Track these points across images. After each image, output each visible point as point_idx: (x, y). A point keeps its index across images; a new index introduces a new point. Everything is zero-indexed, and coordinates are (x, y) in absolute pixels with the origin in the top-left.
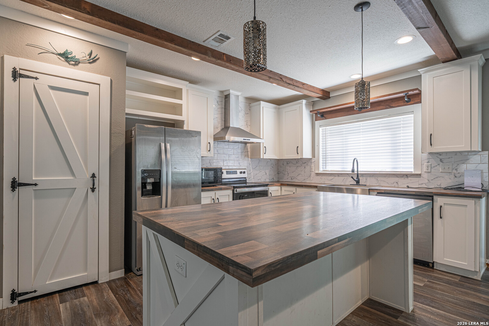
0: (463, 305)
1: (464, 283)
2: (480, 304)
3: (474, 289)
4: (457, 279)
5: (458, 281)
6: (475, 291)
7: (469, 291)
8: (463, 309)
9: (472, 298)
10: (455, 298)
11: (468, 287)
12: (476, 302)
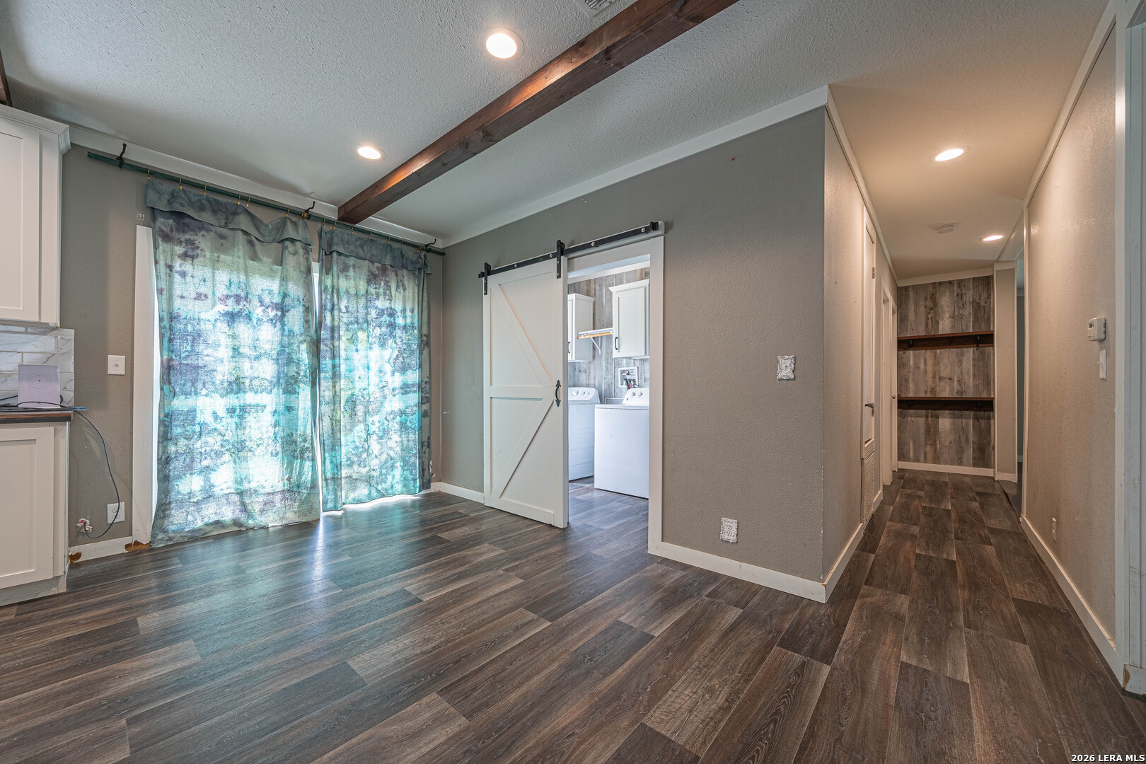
0: (44, 657)
1: (29, 614)
2: (82, 634)
3: (58, 614)
4: (12, 614)
5: (13, 617)
6: (61, 617)
7: (49, 624)
8: (47, 665)
9: (60, 634)
10: (19, 656)
11: (44, 618)
12: (70, 635)
